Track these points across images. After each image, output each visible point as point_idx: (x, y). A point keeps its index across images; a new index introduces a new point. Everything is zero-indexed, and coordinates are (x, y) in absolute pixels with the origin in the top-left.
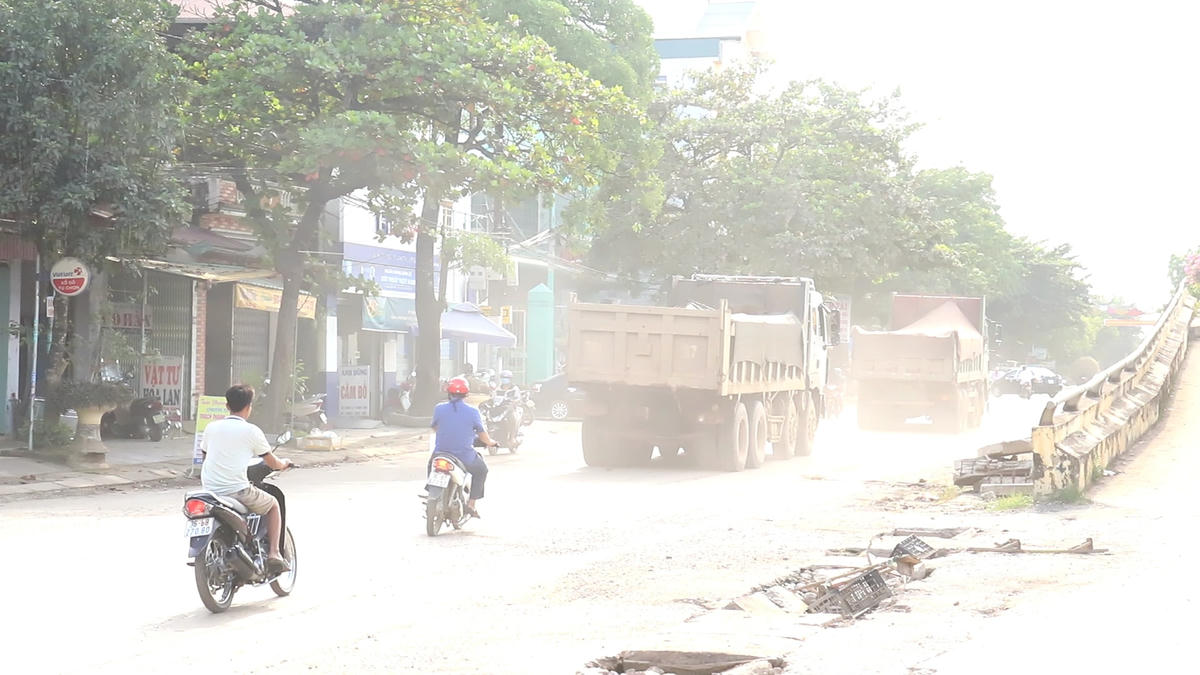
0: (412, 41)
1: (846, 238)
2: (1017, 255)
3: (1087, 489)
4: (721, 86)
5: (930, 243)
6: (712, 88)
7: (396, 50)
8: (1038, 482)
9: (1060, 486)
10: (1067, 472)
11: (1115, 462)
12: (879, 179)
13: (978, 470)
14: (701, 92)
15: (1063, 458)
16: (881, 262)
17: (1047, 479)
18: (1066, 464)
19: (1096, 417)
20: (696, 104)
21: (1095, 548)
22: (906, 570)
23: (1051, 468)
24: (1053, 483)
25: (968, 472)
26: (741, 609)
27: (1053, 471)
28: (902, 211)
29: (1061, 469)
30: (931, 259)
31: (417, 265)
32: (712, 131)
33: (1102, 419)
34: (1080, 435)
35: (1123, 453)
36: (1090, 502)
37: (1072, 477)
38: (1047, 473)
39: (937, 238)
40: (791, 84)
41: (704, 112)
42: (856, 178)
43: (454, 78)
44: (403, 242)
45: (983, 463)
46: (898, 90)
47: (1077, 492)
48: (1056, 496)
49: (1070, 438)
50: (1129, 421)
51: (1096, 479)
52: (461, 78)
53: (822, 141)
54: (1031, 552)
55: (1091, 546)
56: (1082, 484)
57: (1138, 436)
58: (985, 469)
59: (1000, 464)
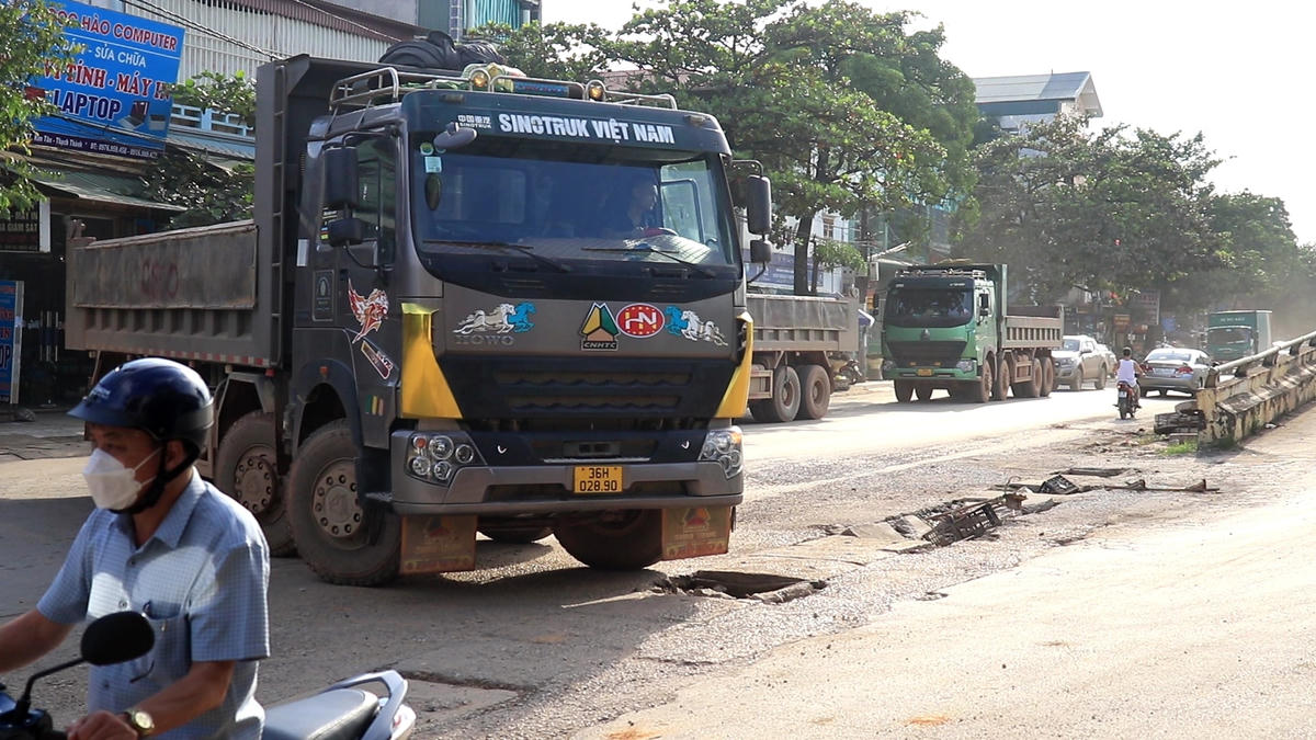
0: (766, 97)
1: (1141, 246)
2: (1305, 261)
3: (1245, 439)
4: (1050, 133)
5: (1211, 250)
6: (1043, 135)
7: (754, 105)
8: (1201, 433)
9: (1219, 436)
10: (1225, 425)
11: (1280, 419)
12: (1170, 202)
13: (1172, 423)
14: (1035, 138)
15: (1222, 414)
16: (1171, 264)
17: (1208, 430)
18: (1224, 418)
19: (1268, 382)
20: (1029, 147)
21: (1208, 487)
22: (1014, 505)
23: (1212, 422)
24: (1213, 433)
25: (1163, 422)
26: (854, 535)
27: (1214, 424)
28: (1187, 225)
29: (1220, 423)
30: (1211, 262)
31: (795, 264)
32: (1042, 167)
33: (1273, 383)
34: (1245, 396)
35: (1293, 410)
36: (1242, 449)
37: (1229, 429)
38: (1209, 426)
39: (1218, 246)
40: (1105, 130)
41: (1037, 152)
42: (1151, 201)
43: (793, 124)
44: (778, 248)
45: (1176, 416)
46: (1200, 135)
47: (1232, 440)
48: (1216, 443)
49: (1233, 399)
50: (1301, 385)
51: (1256, 431)
52: (798, 124)
53: (1126, 173)
54: (1153, 490)
55: (1205, 486)
56: (1238, 433)
57: (1311, 396)
58: (1177, 422)
59: (1189, 418)
